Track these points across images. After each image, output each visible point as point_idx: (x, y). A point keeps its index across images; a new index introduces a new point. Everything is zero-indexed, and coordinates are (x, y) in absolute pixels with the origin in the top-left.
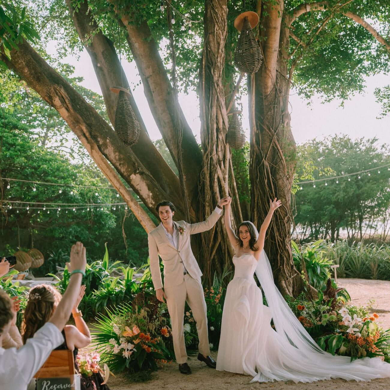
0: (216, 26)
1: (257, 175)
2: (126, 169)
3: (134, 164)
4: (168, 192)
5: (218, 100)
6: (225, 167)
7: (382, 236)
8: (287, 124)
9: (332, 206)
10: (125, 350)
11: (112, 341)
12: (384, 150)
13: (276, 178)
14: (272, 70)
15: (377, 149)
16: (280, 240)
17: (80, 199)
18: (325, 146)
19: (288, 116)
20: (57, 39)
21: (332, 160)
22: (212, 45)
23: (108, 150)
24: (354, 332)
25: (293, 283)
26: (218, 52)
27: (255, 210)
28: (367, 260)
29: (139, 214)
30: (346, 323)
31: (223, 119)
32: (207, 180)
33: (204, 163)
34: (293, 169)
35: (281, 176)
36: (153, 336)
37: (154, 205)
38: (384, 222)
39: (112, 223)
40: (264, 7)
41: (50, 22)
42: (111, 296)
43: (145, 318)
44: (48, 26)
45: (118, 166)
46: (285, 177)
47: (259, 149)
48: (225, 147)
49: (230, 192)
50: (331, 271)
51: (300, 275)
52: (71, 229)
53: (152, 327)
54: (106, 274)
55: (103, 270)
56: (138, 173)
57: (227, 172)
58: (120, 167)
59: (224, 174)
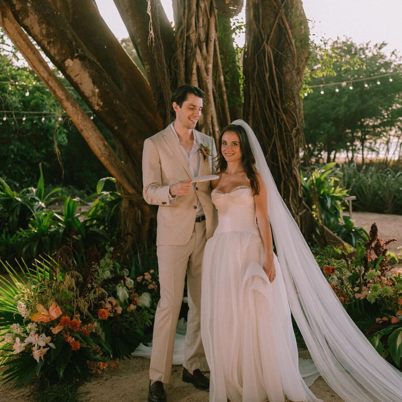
1: (255, 66)
2: (58, 51)
3: (71, 42)
4: (124, 89)
6: (207, 51)
9: (331, 123)
10: (34, 347)
12: (394, 56)
13: (282, 72)
15: (386, 57)
16: (285, 162)
23: (29, 19)
27: (250, 118)
29: (78, 119)
32: (181, 70)
33: (176, 45)
35: (288, 68)
36: (85, 320)
37: (102, 107)
38: (387, 145)
42: (43, 238)
43: (71, 289)
45: (46, 45)
46: (294, 71)
47: (258, 27)
48: (209, 21)
49: (215, 91)
51: (310, 211)
53: (84, 303)
54: (41, 206)
55: (36, 201)
56: (76, 57)
57: (211, 60)
58: (48, 48)
59: (207, 63)
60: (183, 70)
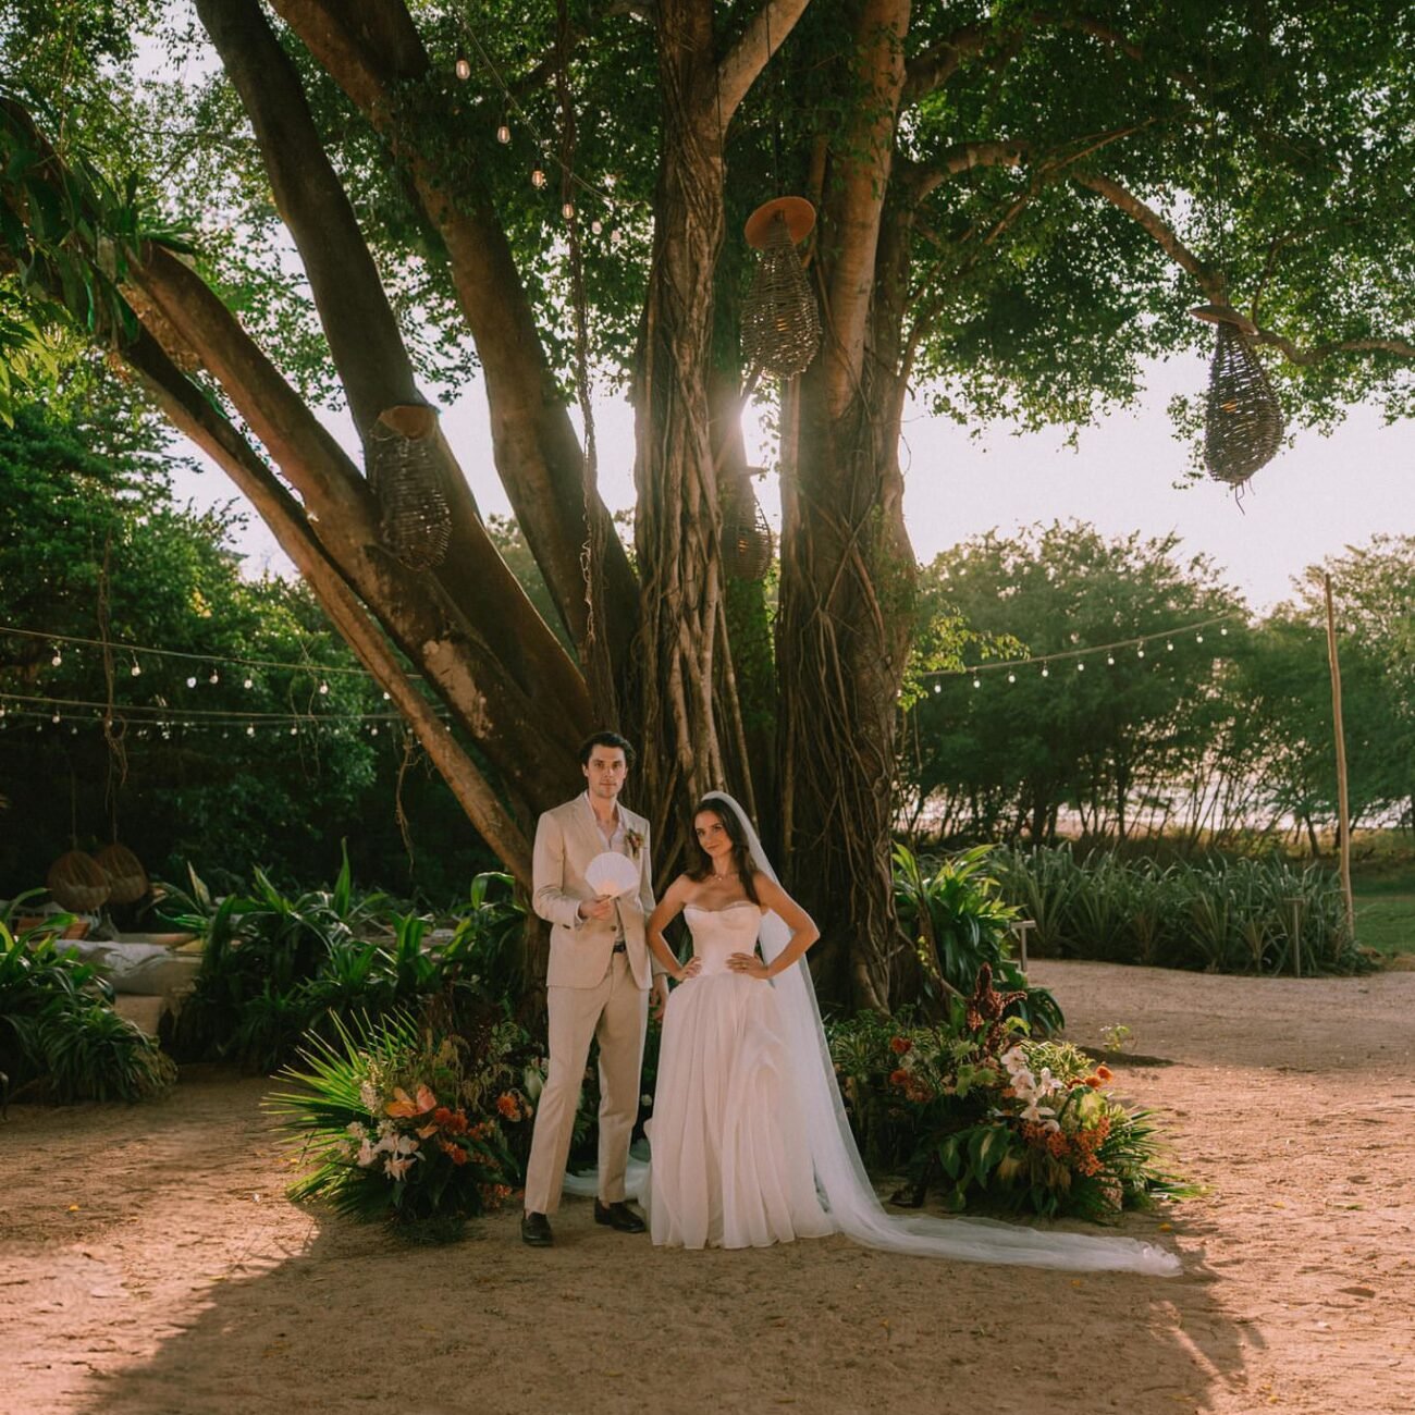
0: (691, 215)
1: (799, 653)
2: (412, 626)
3: (437, 609)
4: (535, 694)
5: (688, 431)
6: (703, 626)
7: (1188, 832)
8: (893, 504)
9: (1037, 738)
10: (391, 1156)
11: (356, 1129)
13: (852, 665)
14: (850, 347)
15: (1177, 570)
16: (859, 846)
17: (268, 695)
18: (1022, 556)
19: (895, 480)
20: (217, 206)
21: (1040, 597)
22: (677, 270)
24: (1042, 1117)
25: (893, 973)
26: (693, 291)
27: (789, 755)
28: (1126, 908)
30: (1020, 1093)
31: (702, 487)
32: (649, 663)
33: (641, 618)
34: (904, 639)
35: (866, 658)
36: (474, 1118)
37: (491, 733)
38: (1195, 790)
39: (363, 771)
40: (834, 164)
41: (198, 151)
43: (451, 1065)
44: (192, 164)
45: (388, 616)
46: (879, 662)
48: (705, 569)
50: (1010, 938)
51: (914, 949)
52: (235, 787)
53: (472, 1090)
54: (343, 931)
55: (332, 920)
56: (446, 638)
57: (710, 643)
58: (392, 620)
59: (701, 648)
60: (653, 661)
